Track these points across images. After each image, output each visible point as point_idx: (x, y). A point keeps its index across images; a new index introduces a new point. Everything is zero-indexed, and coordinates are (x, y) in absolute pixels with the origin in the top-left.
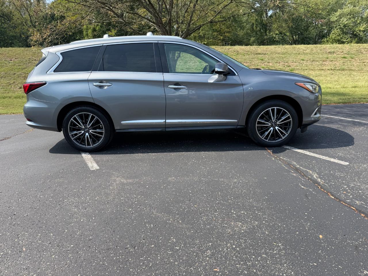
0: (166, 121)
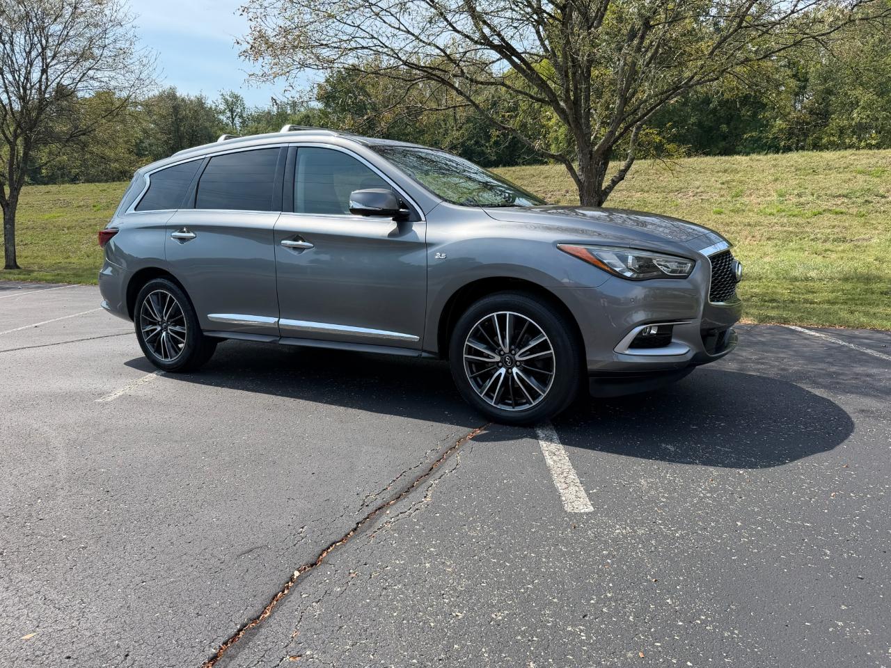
0: (278, 321)
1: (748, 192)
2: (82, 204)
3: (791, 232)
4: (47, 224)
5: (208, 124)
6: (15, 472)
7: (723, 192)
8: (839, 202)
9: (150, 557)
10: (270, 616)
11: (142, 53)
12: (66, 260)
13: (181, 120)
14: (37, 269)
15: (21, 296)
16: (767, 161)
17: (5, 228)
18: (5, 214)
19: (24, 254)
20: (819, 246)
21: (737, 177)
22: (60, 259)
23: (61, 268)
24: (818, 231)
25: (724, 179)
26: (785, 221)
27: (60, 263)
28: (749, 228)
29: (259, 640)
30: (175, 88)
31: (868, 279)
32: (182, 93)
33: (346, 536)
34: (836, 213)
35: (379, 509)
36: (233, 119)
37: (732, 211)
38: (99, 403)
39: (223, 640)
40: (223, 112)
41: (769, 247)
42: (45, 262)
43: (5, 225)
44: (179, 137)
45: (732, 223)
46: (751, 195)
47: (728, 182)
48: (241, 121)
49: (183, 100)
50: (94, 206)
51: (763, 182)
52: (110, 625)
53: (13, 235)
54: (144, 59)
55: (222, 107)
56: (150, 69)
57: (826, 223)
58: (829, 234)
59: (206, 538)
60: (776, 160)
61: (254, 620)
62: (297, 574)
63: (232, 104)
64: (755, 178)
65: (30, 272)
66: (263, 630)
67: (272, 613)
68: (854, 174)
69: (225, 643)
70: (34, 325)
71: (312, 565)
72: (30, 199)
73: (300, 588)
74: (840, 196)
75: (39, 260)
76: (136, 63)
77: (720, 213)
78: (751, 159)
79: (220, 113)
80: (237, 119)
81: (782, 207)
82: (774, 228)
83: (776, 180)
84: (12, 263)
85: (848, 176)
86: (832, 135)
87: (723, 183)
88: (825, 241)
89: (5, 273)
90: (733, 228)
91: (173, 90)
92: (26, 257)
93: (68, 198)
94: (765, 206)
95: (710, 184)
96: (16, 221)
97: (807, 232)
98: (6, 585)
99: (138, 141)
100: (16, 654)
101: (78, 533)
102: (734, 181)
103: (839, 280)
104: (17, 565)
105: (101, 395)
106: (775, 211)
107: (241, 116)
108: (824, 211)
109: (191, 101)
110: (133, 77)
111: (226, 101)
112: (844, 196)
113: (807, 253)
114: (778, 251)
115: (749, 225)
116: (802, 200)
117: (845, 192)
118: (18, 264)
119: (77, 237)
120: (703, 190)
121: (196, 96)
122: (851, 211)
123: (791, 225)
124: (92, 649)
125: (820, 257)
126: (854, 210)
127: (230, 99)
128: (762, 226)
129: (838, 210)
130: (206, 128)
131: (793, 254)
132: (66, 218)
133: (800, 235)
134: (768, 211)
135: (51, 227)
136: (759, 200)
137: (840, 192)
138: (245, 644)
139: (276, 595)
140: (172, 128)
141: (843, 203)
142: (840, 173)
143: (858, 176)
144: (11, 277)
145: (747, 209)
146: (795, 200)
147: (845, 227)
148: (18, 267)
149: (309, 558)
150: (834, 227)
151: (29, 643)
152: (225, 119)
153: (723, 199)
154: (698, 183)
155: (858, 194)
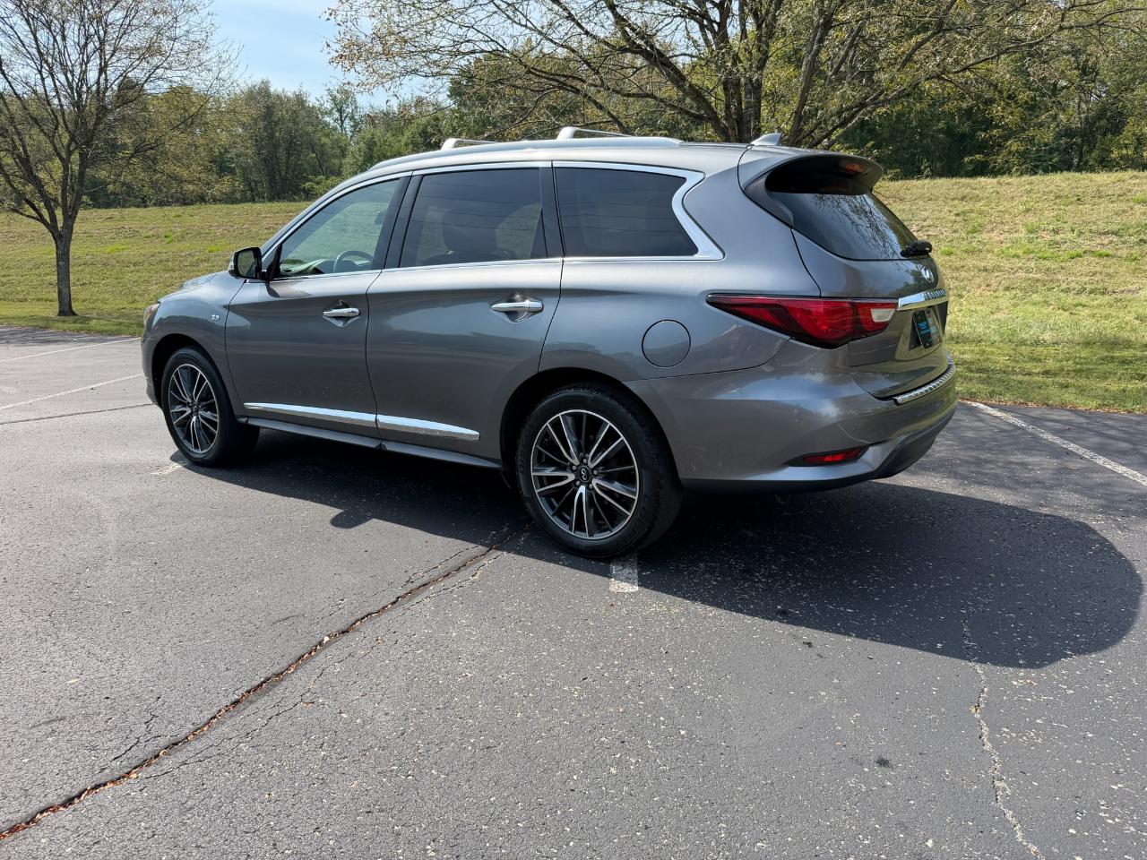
1: (989, 227)
2: (151, 233)
3: (1038, 280)
4: (109, 258)
5: (310, 129)
6: (64, 543)
7: (956, 226)
8: (1106, 242)
9: (190, 621)
10: (293, 672)
11: (221, 47)
12: (131, 306)
13: (276, 123)
14: (96, 317)
15: (76, 351)
16: (1020, 185)
17: (58, 265)
18: (57, 248)
19: (82, 297)
20: (1070, 299)
21: (978, 205)
22: (122, 303)
23: (125, 316)
24: (1073, 279)
25: (960, 209)
26: (1033, 265)
27: (124, 308)
28: (984, 274)
29: (279, 690)
30: (268, 82)
31: (1114, 344)
32: (275, 88)
33: (384, 608)
34: (1100, 255)
35: (424, 585)
36: (342, 122)
37: (966, 251)
38: (156, 476)
39: (246, 689)
40: (330, 113)
41: (1005, 300)
42: (107, 306)
43: (58, 261)
44: (274, 145)
45: (963, 267)
46: (992, 230)
47: (964, 213)
48: (352, 124)
49: (279, 97)
50: (166, 237)
51: (1011, 213)
52: (146, 674)
53: (68, 273)
54: (224, 56)
55: (328, 106)
56: (232, 66)
57: (1085, 269)
58: (1085, 283)
59: (246, 607)
60: (1031, 183)
61: (277, 675)
62: (326, 639)
63: (341, 102)
64: (1000, 208)
65: (86, 319)
66: (284, 683)
67: (296, 669)
68: (1131, 204)
69: (249, 692)
70: (90, 387)
71: (343, 632)
72: (87, 227)
73: (326, 651)
74: (1108, 233)
75: (99, 304)
76: (215, 60)
77: (950, 254)
78: (999, 183)
79: (326, 113)
80: (347, 121)
81: (1031, 247)
82: (1017, 274)
83: (1028, 210)
84: (67, 309)
85: (1124, 206)
86: (1126, 146)
87: (958, 215)
88: (1079, 293)
89: (58, 321)
90: (964, 274)
91: (266, 84)
92: (83, 301)
93: (135, 225)
94: (1009, 245)
95: (942, 214)
96: (71, 255)
97: (1058, 281)
98: (54, 641)
99: (222, 151)
100: (61, 694)
101: (123, 599)
102: (972, 211)
103: (1078, 344)
104: (64, 625)
105: (158, 467)
106: (1020, 252)
107: (352, 118)
108: (1085, 252)
109: (289, 100)
110: (210, 76)
111: (334, 99)
112: (1113, 233)
113: (1052, 307)
114: (1015, 305)
115: (986, 270)
116: (1058, 238)
117: (1116, 228)
118: (74, 309)
119: (145, 275)
120: (931, 223)
121: (295, 92)
122: (1119, 253)
123: (1039, 270)
124: (128, 692)
125: (1067, 313)
126: (1124, 252)
127: (339, 96)
128: (1001, 271)
129: (1104, 251)
130: (307, 134)
131: (1032, 308)
132: (131, 251)
133: (1049, 285)
134: (1012, 252)
135: (114, 263)
136: (1002, 237)
137: (1109, 228)
138: (264, 694)
139: (303, 656)
140: (265, 134)
141: (1111, 242)
142: (1112, 202)
143: (1137, 207)
144: (66, 326)
145: (984, 249)
146: (1048, 238)
147: (1108, 274)
148: (74, 314)
149: (341, 626)
150: (1094, 274)
151: (73, 686)
152: (332, 122)
153: (955, 235)
154: (925, 214)
155: (1131, 231)
